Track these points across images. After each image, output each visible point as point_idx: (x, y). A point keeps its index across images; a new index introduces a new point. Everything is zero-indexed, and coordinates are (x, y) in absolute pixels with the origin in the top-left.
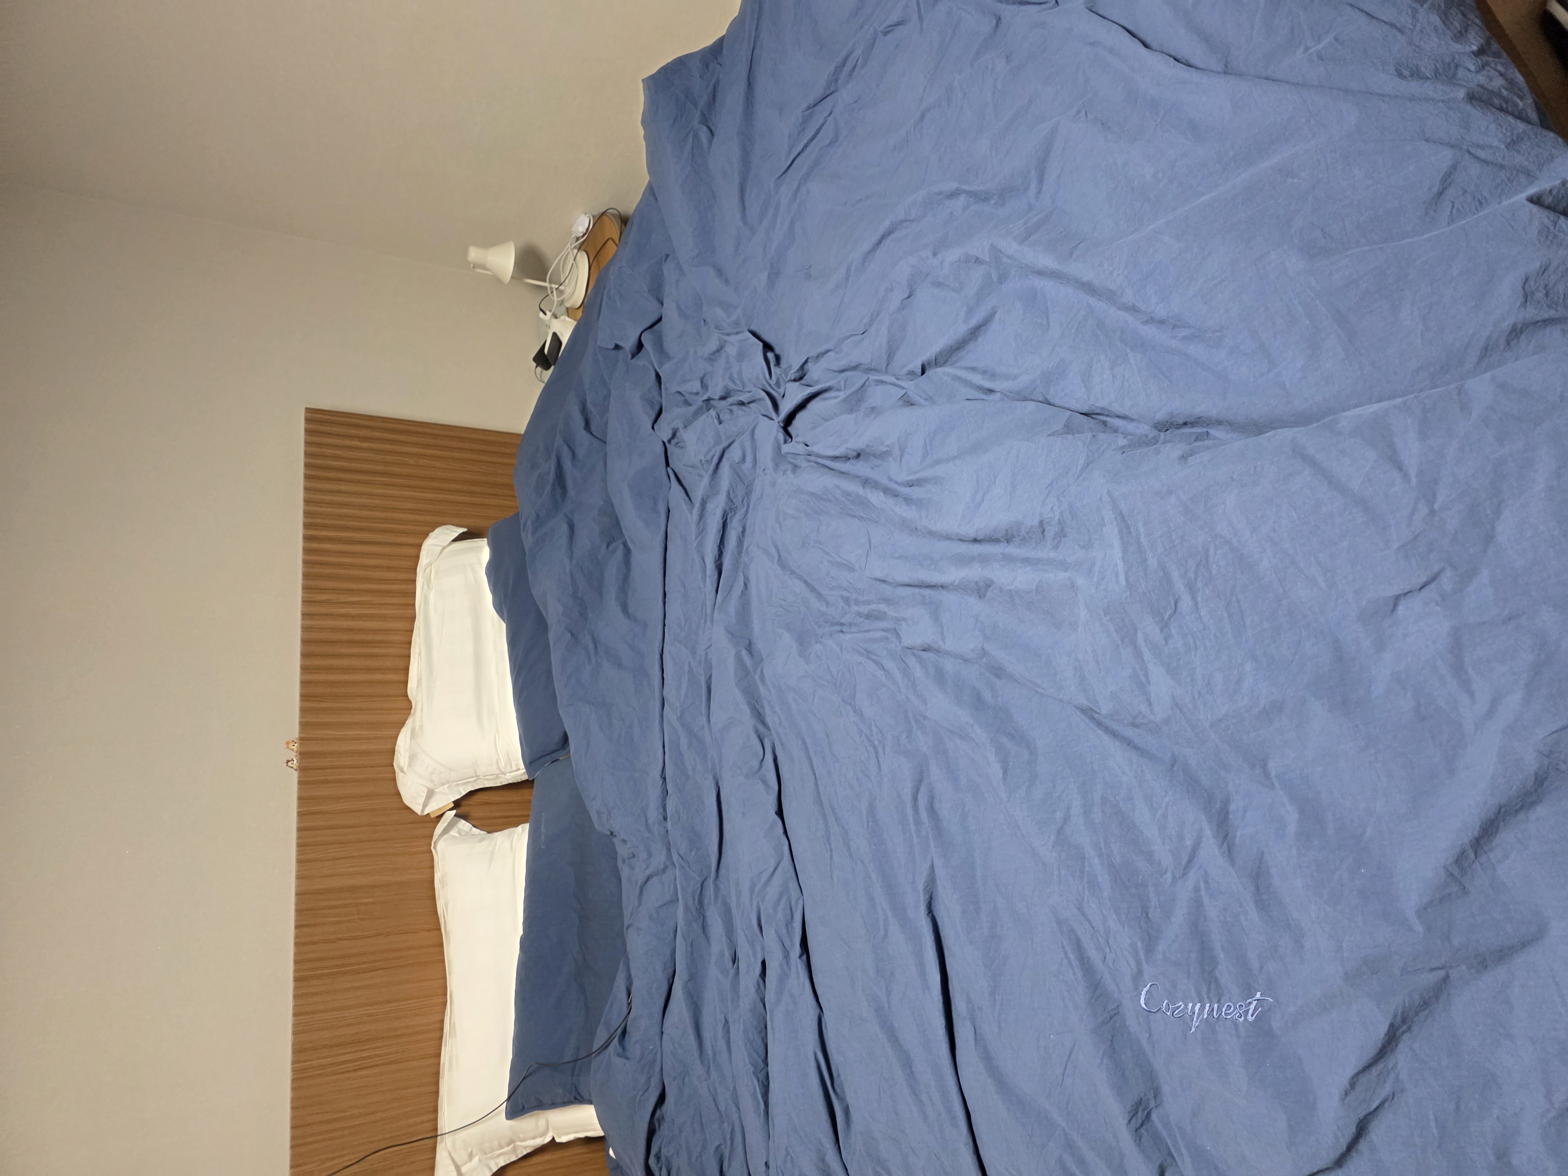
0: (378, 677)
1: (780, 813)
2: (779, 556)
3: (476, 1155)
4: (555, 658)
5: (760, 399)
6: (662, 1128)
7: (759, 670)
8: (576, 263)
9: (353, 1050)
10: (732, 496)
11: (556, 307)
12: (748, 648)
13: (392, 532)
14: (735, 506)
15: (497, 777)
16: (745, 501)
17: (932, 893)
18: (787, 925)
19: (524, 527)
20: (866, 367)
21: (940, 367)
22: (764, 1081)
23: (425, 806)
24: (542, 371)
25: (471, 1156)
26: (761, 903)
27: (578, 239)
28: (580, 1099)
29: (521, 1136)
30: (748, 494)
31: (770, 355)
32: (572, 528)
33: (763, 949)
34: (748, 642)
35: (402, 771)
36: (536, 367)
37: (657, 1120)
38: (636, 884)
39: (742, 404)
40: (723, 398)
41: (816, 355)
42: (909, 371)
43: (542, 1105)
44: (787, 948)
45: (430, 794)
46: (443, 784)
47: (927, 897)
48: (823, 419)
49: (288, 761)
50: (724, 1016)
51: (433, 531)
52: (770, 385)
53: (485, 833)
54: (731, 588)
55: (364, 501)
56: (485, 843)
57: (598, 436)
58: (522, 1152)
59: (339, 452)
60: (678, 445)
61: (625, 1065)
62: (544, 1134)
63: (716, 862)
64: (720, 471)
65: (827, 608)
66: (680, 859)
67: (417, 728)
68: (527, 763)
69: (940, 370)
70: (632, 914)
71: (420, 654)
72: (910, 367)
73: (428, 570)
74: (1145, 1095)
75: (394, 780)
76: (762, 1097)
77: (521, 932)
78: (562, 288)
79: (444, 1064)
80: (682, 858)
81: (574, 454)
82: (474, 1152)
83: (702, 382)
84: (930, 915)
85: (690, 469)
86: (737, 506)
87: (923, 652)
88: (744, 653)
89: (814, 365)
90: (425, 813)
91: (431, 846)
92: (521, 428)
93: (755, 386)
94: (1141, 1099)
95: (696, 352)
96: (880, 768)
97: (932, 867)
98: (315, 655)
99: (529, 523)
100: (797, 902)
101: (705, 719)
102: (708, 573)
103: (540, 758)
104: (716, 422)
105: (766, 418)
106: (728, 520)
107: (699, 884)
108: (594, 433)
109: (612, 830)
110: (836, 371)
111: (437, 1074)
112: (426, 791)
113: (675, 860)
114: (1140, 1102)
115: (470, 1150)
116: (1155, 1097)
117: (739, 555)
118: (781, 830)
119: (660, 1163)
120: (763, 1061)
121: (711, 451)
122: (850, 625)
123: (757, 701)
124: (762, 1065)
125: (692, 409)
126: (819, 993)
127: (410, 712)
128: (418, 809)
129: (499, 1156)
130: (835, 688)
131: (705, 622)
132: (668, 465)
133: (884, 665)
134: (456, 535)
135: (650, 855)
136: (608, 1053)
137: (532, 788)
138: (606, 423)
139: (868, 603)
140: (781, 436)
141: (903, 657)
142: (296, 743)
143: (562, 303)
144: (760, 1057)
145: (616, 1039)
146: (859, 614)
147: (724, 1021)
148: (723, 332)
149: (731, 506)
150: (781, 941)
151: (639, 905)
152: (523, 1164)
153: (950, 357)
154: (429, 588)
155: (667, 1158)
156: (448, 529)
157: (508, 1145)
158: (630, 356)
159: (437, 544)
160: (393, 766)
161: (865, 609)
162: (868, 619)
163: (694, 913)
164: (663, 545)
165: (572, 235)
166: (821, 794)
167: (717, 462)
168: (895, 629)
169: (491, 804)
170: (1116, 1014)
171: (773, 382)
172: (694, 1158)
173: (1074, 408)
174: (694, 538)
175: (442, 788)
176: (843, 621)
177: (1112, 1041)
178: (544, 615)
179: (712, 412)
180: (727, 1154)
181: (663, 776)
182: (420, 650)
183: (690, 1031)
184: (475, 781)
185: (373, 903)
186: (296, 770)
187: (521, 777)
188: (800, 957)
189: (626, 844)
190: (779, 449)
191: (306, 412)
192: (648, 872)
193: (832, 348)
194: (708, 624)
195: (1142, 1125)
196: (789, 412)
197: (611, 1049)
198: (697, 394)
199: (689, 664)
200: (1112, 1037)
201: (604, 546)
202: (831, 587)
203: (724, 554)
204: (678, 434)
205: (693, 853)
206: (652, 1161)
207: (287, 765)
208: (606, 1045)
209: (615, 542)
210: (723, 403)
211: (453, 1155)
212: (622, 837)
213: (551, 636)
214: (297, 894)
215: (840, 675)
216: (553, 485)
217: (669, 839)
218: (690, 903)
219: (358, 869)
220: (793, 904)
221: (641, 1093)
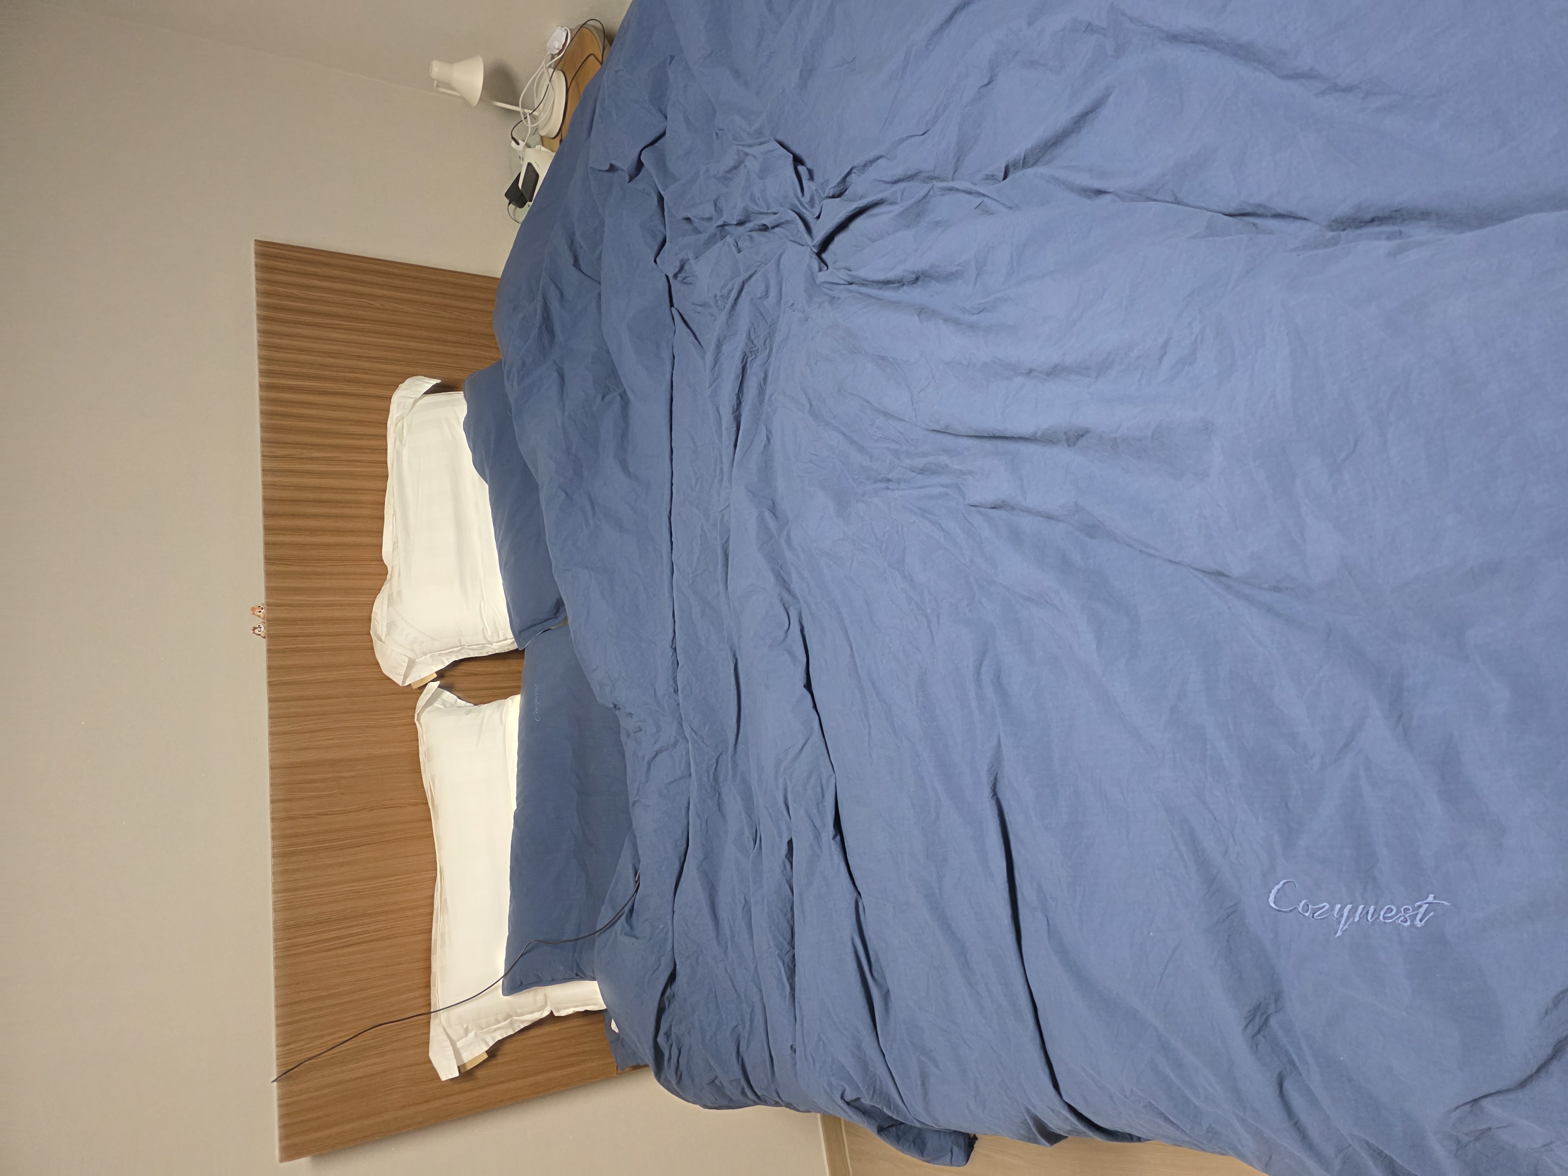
0: (349, 539)
1: (808, 686)
2: (811, 405)
3: (472, 1030)
4: (548, 519)
5: (787, 222)
6: (672, 1006)
7: (784, 533)
8: (551, 84)
9: (339, 927)
10: (752, 337)
11: (529, 136)
12: (771, 509)
13: (357, 381)
14: (756, 348)
15: (483, 647)
16: (767, 343)
17: (997, 774)
18: (818, 804)
19: (508, 376)
20: (928, 175)
21: (1029, 167)
22: (790, 964)
23: (406, 677)
24: (515, 209)
25: (467, 1031)
26: (788, 781)
27: (553, 57)
28: (581, 975)
29: (519, 1011)
30: (770, 335)
31: (801, 168)
32: (562, 377)
33: (789, 829)
34: (771, 502)
35: (380, 640)
36: (509, 204)
37: (667, 998)
38: (643, 758)
39: (765, 228)
40: (741, 223)
41: (862, 164)
42: (988, 175)
43: (540, 981)
44: (818, 828)
45: (411, 664)
46: (425, 654)
47: (992, 778)
48: (870, 239)
49: (255, 628)
50: (743, 897)
51: (402, 382)
52: (802, 204)
53: (472, 705)
54: (752, 442)
55: (326, 347)
56: (472, 716)
57: (589, 275)
58: (519, 1026)
59: (295, 291)
60: (685, 281)
61: (633, 944)
62: (542, 1008)
63: (734, 737)
64: (738, 306)
65: (871, 462)
66: (693, 734)
67: (395, 595)
68: (517, 633)
69: (1030, 171)
70: (638, 789)
71: (394, 515)
72: (989, 171)
73: (400, 425)
74: (1265, 999)
75: (372, 649)
76: (788, 980)
77: (514, 807)
78: (535, 113)
79: (436, 940)
80: (696, 733)
81: (562, 294)
82: (470, 1027)
83: (716, 205)
84: (995, 798)
85: (699, 309)
86: (758, 349)
87: (992, 510)
88: (767, 515)
89: (859, 176)
90: (407, 684)
91: (414, 718)
92: (497, 270)
93: (781, 205)
94: (1260, 1004)
95: (707, 170)
96: (933, 639)
97: (999, 745)
98: (280, 515)
99: (515, 370)
100: (828, 781)
101: (721, 586)
102: (724, 425)
103: (531, 627)
104: (734, 250)
105: (796, 245)
106: (748, 365)
107: (715, 760)
108: (584, 271)
109: (616, 703)
110: (887, 183)
111: (428, 950)
112: (407, 661)
113: (687, 735)
114: (1259, 1006)
115: (465, 1026)
116: (1276, 1001)
117: (760, 405)
118: (811, 705)
119: (670, 1042)
120: (788, 943)
121: (727, 284)
122: (899, 481)
123: (781, 567)
124: (787, 947)
125: (704, 236)
126: (856, 875)
127: (386, 577)
128: (399, 680)
129: (496, 1030)
130: (881, 552)
131: (721, 480)
132: (672, 305)
133: (943, 525)
134: (429, 386)
135: (659, 730)
136: (614, 932)
137: (523, 658)
138: (599, 258)
139: (925, 455)
140: (815, 263)
141: (966, 515)
142: (262, 609)
143: (536, 130)
144: (785, 939)
145: (624, 917)
146: (912, 469)
147: (743, 901)
148: (743, 143)
149: (752, 348)
150: (812, 821)
151: (647, 782)
152: (521, 1037)
153: (1043, 155)
154: (402, 444)
155: (677, 1036)
156: (419, 380)
157: (505, 1020)
158: (627, 179)
159: (409, 396)
160: (370, 634)
161: (920, 462)
162: (922, 473)
163: (709, 790)
164: (669, 396)
165: (547, 52)
166: (859, 666)
167: (736, 296)
168: (957, 484)
169: (476, 675)
170: (1233, 912)
171: (806, 199)
172: (708, 1037)
173: (1216, 208)
174: (708, 386)
175: (424, 657)
176: (890, 476)
177: (1228, 941)
178: (533, 471)
179: (729, 239)
180: (745, 1034)
181: (673, 647)
182: (395, 511)
183: (706, 911)
184: (459, 651)
185: (354, 777)
186: (264, 638)
187: (509, 647)
188: (834, 838)
189: (632, 718)
190: (813, 278)
191: (256, 245)
192: (657, 747)
193: (884, 154)
194: (725, 483)
195: (1259, 1032)
196: (826, 236)
197: (618, 926)
198: (710, 219)
199: (702, 526)
200: (1229, 936)
201: (600, 397)
202: (876, 438)
203: (743, 404)
204: (686, 267)
205: (707, 727)
206: (661, 1039)
207: (254, 633)
208: (612, 923)
209: (611, 392)
210: (740, 229)
211: (447, 1030)
212: (628, 711)
213: (543, 495)
214: (271, 768)
215: (886, 537)
216: (540, 328)
217: (680, 713)
218: (705, 779)
219: (336, 741)
220: (824, 782)
221: (651, 972)
